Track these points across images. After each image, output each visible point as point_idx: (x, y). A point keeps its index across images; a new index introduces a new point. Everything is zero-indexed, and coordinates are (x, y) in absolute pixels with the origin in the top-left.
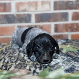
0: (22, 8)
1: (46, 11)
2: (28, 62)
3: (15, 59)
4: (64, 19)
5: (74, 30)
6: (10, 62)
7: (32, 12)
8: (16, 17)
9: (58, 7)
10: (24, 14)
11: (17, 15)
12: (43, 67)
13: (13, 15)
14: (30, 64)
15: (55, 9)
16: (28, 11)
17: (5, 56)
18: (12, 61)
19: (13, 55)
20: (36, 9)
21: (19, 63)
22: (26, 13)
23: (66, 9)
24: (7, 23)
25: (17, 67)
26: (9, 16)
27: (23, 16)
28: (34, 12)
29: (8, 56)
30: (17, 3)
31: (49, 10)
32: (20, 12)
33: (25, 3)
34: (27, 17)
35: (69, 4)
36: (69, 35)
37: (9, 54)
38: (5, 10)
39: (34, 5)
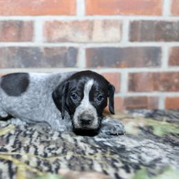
0: (57, 34)
1: (112, 42)
2: (91, 154)
3: (58, 148)
5: (174, 88)
6: (49, 154)
7: (81, 43)
8: (44, 54)
9: (139, 35)
10: (63, 48)
11: (46, 49)
12: (130, 167)
13: (36, 49)
14: (97, 158)
15: (132, 40)
16: (72, 42)
17: (31, 140)
18: (54, 152)
19: (49, 139)
20: (90, 37)
21: (73, 157)
22: (67, 45)
23: (157, 40)
24: (23, 66)
25: (72, 164)
26: (28, 51)
27: (59, 53)
28: (85, 43)
29: (38, 140)
30: (47, 22)
31: (119, 42)
32: (54, 42)
33: (66, 23)
34: (68, 55)
35: (164, 29)
36: (162, 98)
37: (39, 136)
38: (19, 38)
39: (85, 28)
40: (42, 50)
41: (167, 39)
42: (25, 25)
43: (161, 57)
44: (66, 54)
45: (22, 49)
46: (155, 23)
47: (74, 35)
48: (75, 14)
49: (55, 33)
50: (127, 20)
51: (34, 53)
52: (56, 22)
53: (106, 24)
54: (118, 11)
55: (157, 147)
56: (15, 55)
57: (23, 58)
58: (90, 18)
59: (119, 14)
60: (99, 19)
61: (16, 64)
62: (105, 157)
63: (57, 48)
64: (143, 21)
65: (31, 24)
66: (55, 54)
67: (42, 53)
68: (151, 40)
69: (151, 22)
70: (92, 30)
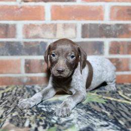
0: (33, 33)
4: (96, 52)
7: (49, 39)
8: (24, 46)
9: (88, 34)
10: (37, 42)
11: (25, 43)
13: (18, 43)
15: (83, 37)
16: (43, 38)
20: (55, 35)
21: (17, 116)
22: (39, 40)
23: (101, 36)
24: (9, 54)
25: (14, 120)
26: (13, 44)
27: (34, 45)
28: (51, 39)
29: (3, 106)
30: (25, 25)
31: (75, 38)
32: (30, 38)
33: (38, 26)
34: (40, 47)
35: (105, 29)
37: (6, 103)
38: (6, 36)
39: (51, 29)
40: (23, 44)
41: (108, 36)
42: (10, 27)
43: (104, 48)
44: (39, 46)
45: (8, 43)
46: (99, 25)
47: (44, 34)
48: (44, 20)
49: (31, 32)
50: (80, 23)
51: (17, 46)
52: (31, 25)
53: (65, 26)
54: (74, 17)
55: (76, 112)
56: (3, 47)
57: (9, 49)
58: (55, 22)
59: (74, 19)
60: (60, 23)
61: (5, 53)
62: (36, 118)
63: (33, 42)
64: (91, 24)
65: (14, 26)
66: (31, 46)
67: (22, 46)
68: (96, 37)
69: (96, 25)
70: (56, 30)
